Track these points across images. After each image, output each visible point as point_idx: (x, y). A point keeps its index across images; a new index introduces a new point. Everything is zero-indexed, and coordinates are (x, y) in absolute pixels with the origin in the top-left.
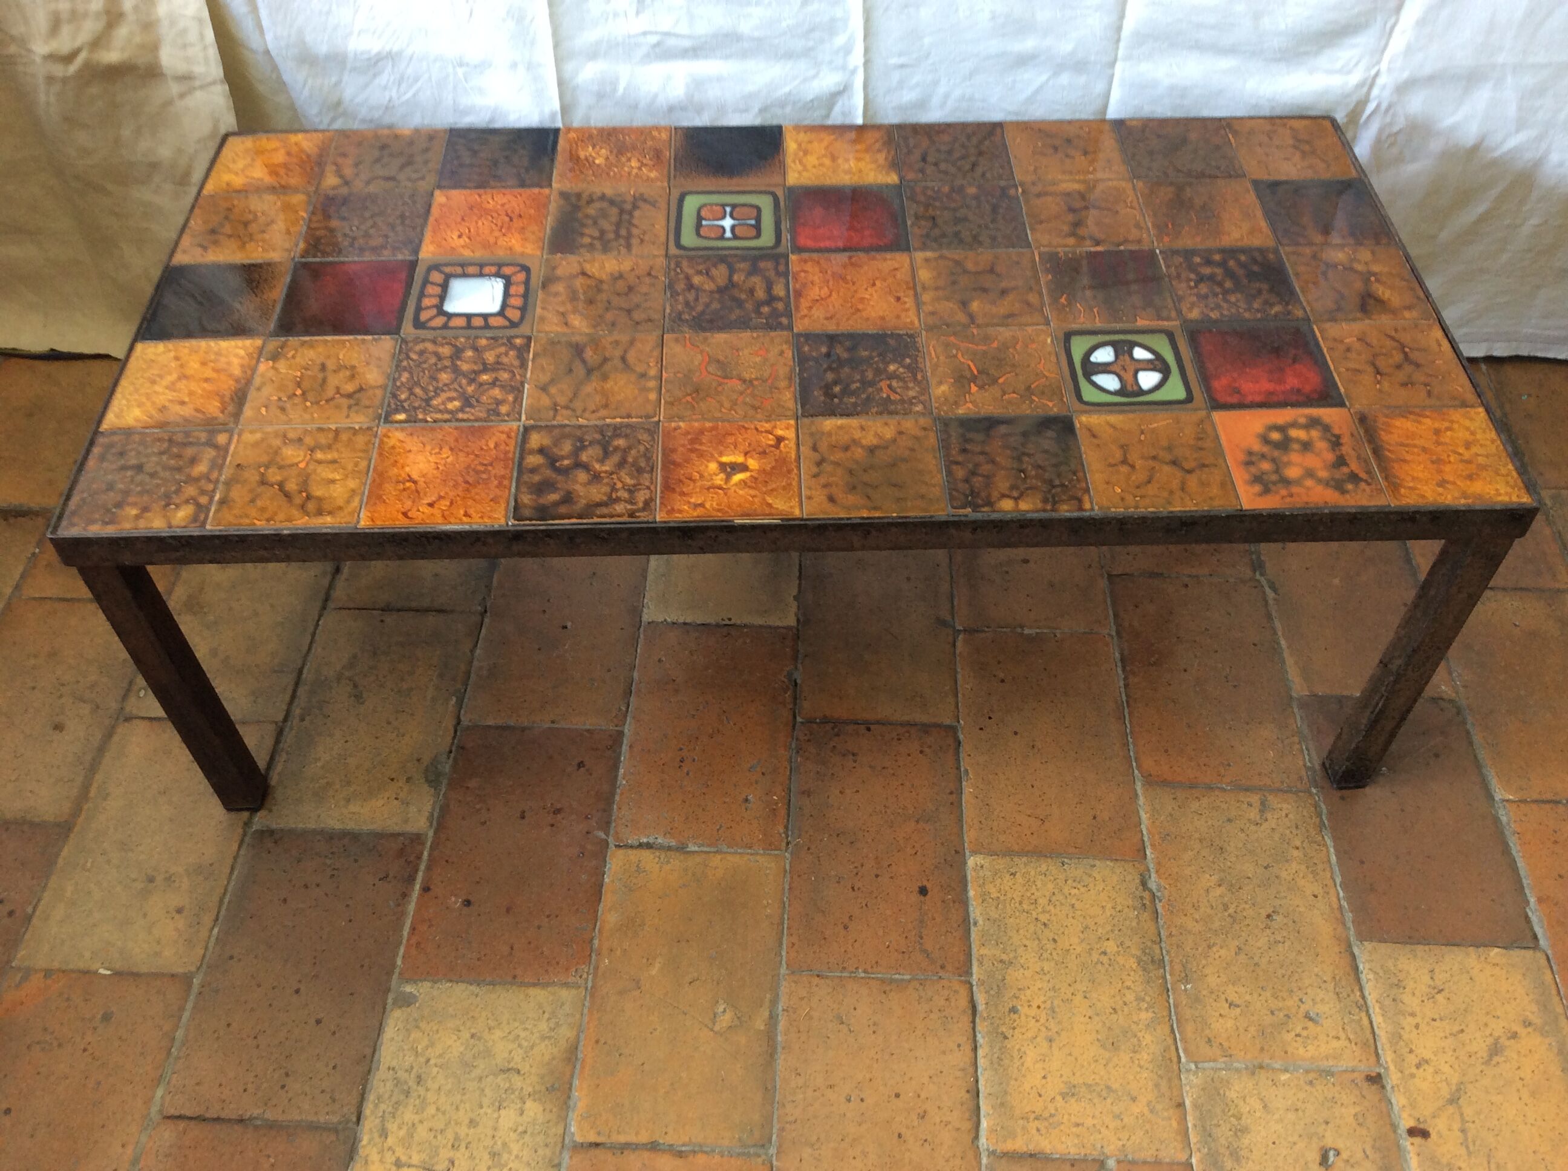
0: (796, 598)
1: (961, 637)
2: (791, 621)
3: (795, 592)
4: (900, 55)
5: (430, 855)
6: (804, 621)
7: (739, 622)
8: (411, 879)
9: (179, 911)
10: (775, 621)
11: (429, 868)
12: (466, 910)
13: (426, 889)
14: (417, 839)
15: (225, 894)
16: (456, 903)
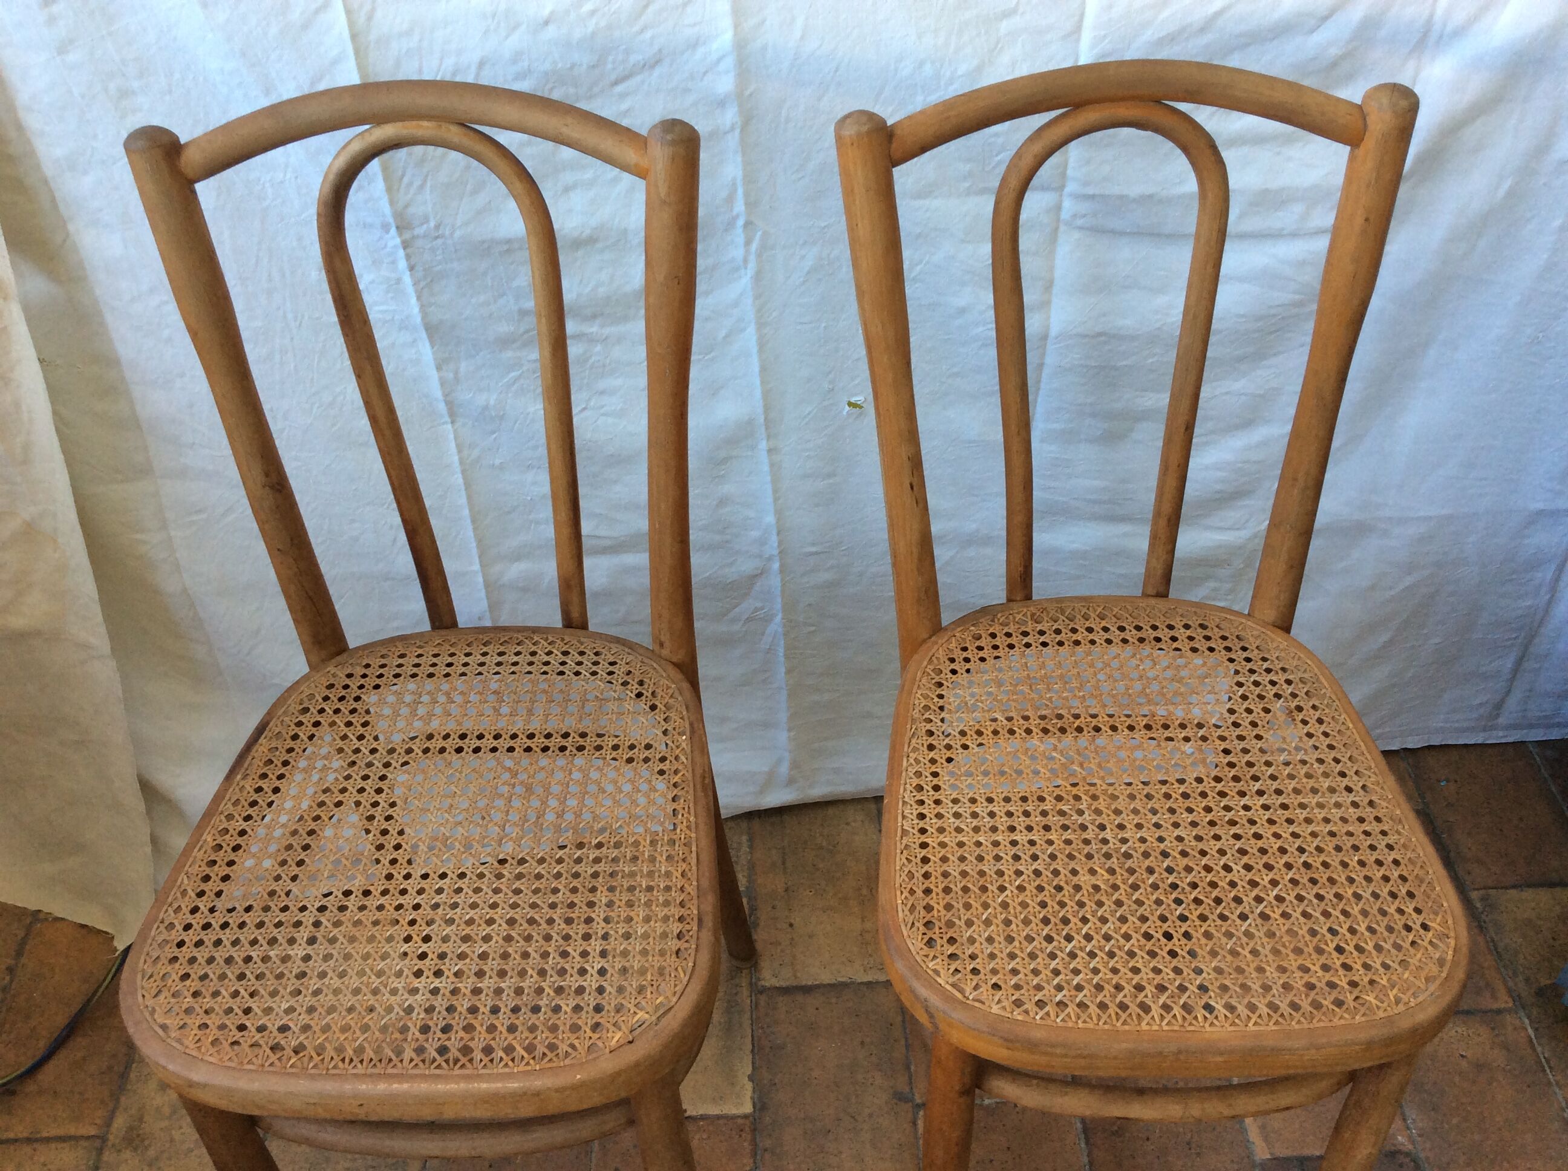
0: (751, 1078)
1: (921, 1113)
2: (748, 1108)
3: (749, 1070)
4: (813, 544)
6: (761, 1105)
7: (694, 1113)
10: (730, 1109)
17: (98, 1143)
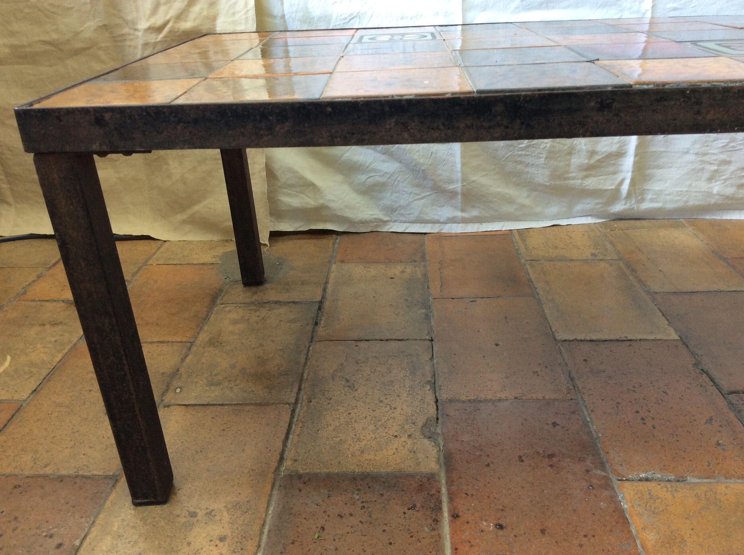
0: (669, 325)
2: (675, 337)
3: (666, 322)
5: (448, 490)
6: (685, 337)
8: (438, 508)
9: (222, 539)
10: (662, 337)
11: (451, 499)
12: (501, 533)
13: (455, 516)
14: (431, 477)
15: (263, 525)
16: (489, 526)
17: (189, 345)
